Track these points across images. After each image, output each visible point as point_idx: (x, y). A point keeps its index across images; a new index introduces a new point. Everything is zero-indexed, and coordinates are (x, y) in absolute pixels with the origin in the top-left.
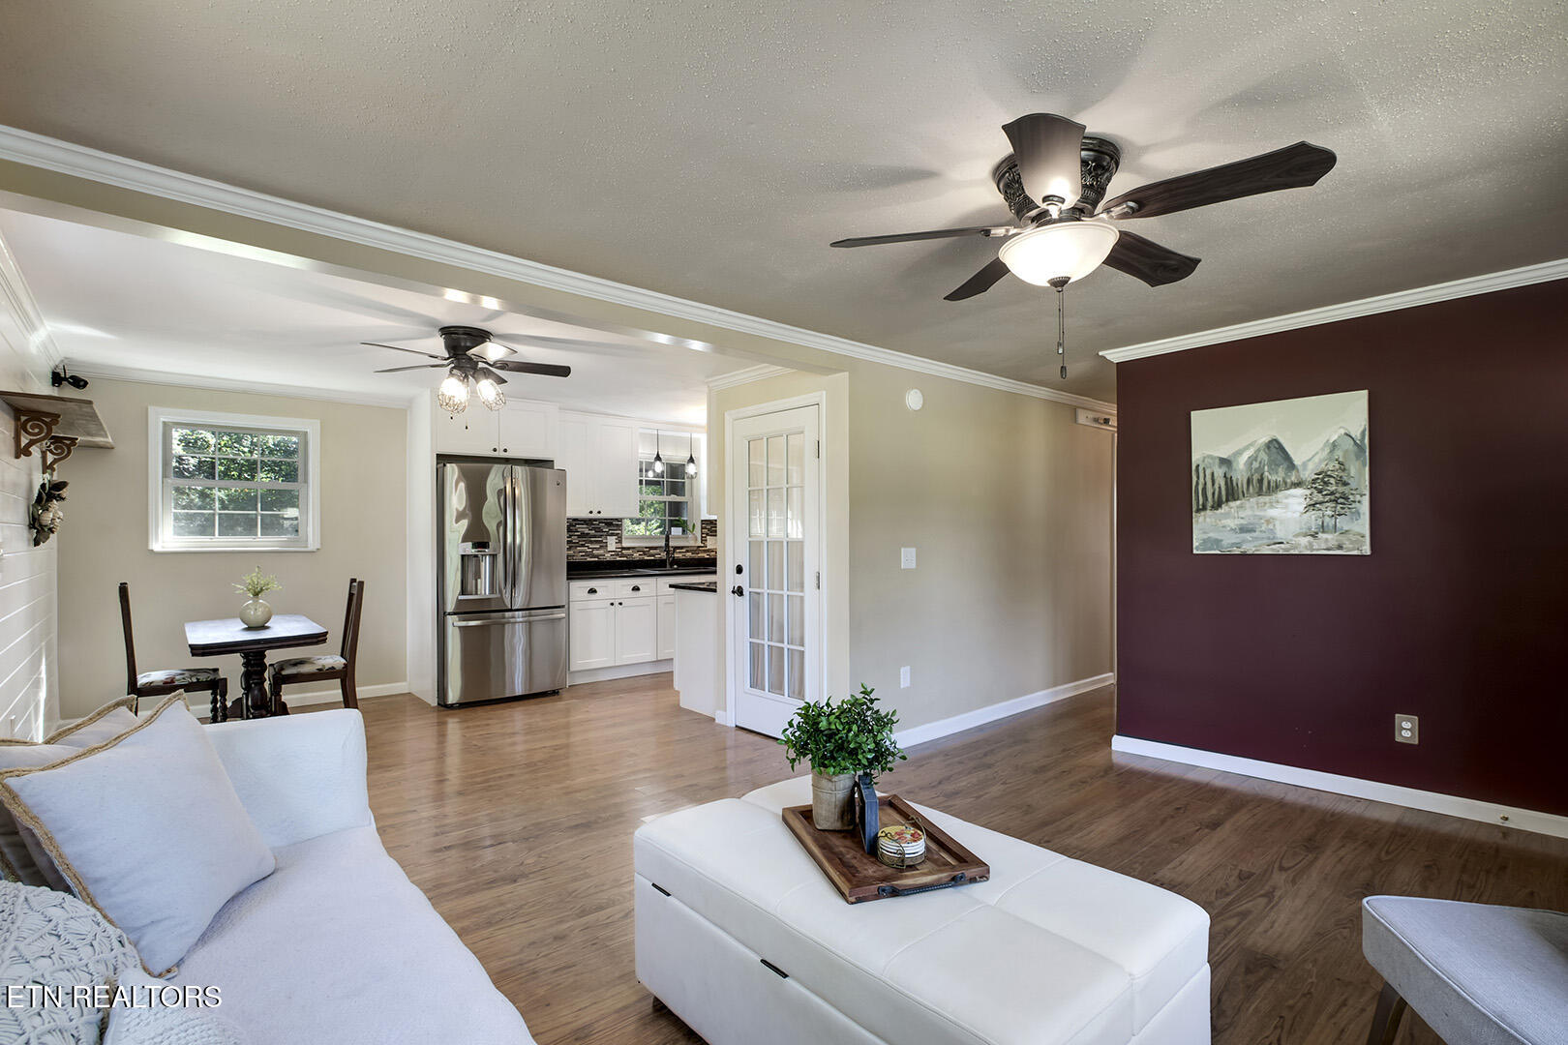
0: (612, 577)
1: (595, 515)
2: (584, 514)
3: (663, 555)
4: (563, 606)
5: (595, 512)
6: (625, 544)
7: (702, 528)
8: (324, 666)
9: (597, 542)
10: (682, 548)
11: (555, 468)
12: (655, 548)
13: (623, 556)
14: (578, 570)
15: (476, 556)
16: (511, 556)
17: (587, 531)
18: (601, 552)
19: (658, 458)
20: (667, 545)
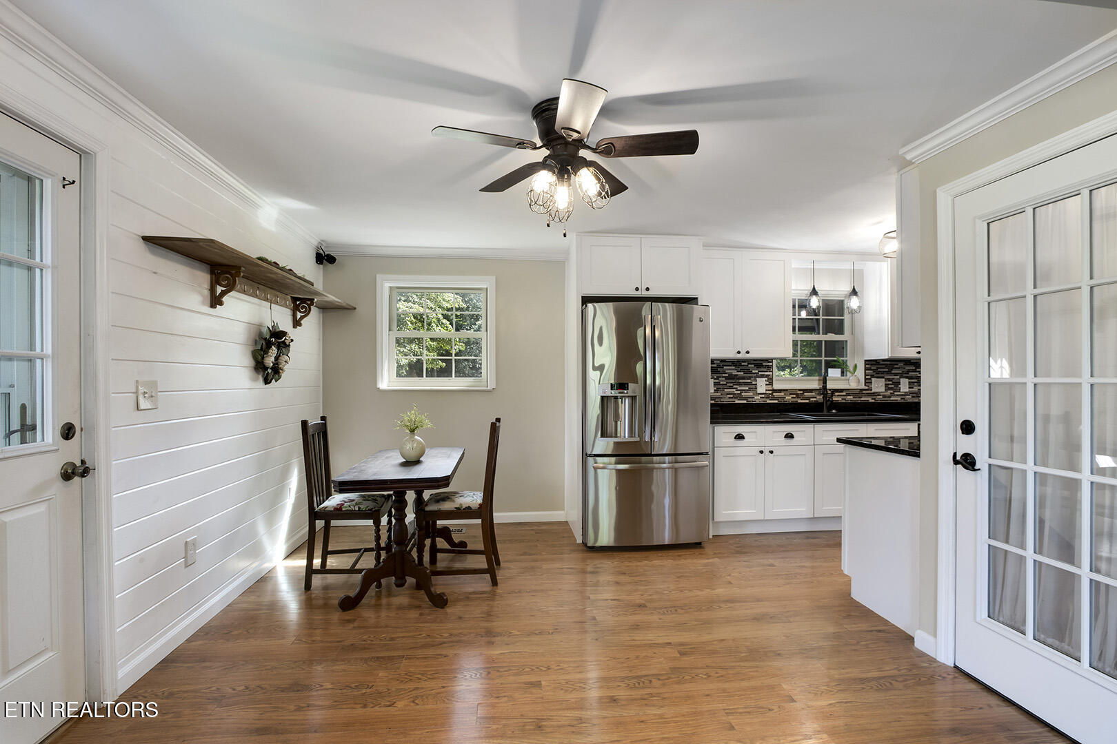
0: (762, 422)
1: (742, 356)
2: (730, 354)
3: (820, 398)
4: (707, 453)
5: (743, 352)
6: (776, 386)
7: (866, 369)
8: (461, 504)
9: (746, 384)
10: (841, 390)
11: (699, 304)
12: (811, 391)
13: (774, 399)
14: (724, 413)
15: (616, 398)
16: (652, 396)
17: (735, 373)
18: (751, 394)
19: (814, 292)
20: (825, 388)
